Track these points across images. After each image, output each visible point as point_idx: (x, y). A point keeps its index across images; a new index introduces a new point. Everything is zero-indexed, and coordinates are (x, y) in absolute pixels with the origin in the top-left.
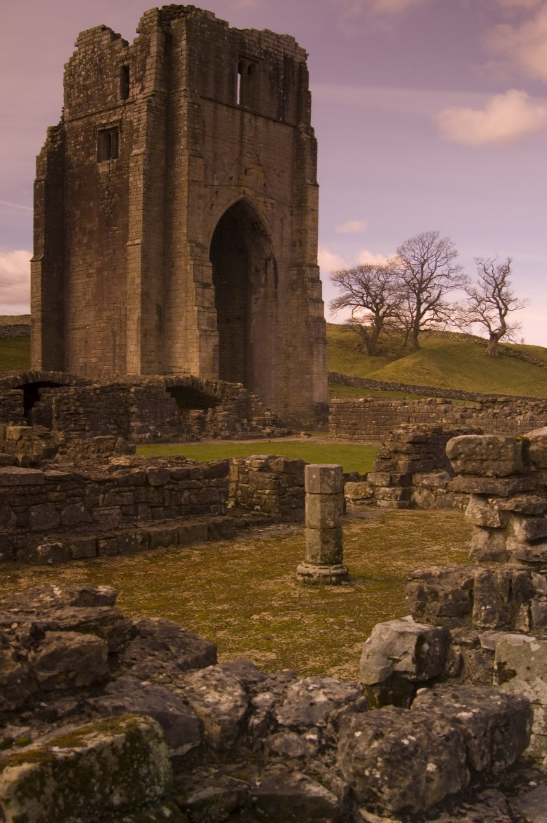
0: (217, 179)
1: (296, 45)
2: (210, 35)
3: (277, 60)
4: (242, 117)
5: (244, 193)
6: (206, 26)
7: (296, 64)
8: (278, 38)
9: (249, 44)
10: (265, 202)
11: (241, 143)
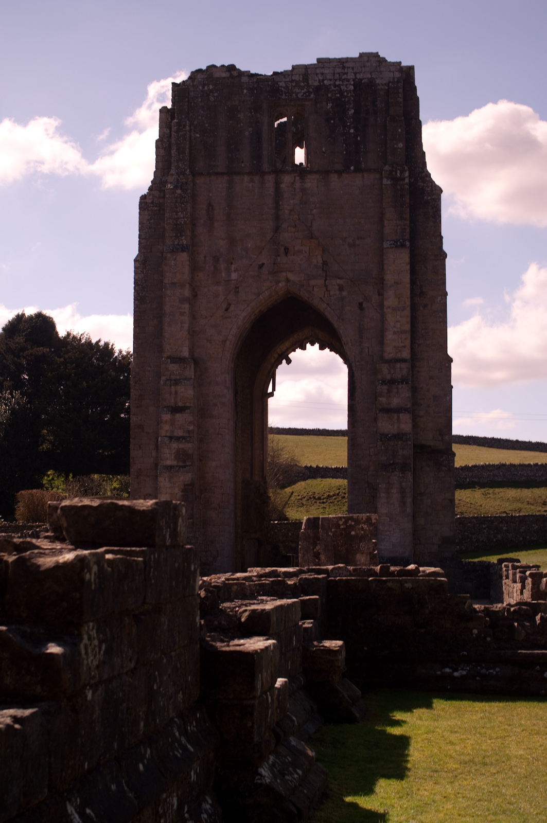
0: (235, 271)
1: (384, 60)
2: (217, 96)
3: (341, 92)
4: (277, 184)
5: (288, 280)
6: (211, 87)
7: (379, 87)
8: (343, 63)
9: (287, 87)
10: (326, 286)
11: (277, 218)
